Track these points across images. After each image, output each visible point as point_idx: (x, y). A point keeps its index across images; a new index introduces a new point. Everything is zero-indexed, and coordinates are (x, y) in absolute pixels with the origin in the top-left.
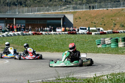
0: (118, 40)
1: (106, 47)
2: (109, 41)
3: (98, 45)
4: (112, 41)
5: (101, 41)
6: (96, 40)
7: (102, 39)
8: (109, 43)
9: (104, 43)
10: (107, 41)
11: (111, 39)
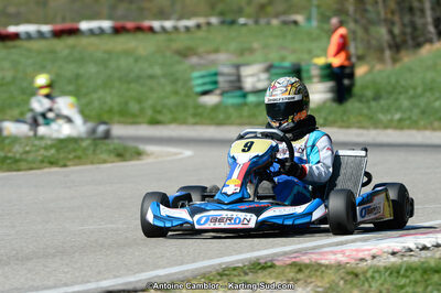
0: (304, 75)
1: (245, 104)
2: (264, 76)
3: (205, 93)
5: (220, 79)
6: (196, 74)
7: (226, 70)
8: (261, 85)
9: (236, 85)
10: (252, 75)
11: (274, 71)
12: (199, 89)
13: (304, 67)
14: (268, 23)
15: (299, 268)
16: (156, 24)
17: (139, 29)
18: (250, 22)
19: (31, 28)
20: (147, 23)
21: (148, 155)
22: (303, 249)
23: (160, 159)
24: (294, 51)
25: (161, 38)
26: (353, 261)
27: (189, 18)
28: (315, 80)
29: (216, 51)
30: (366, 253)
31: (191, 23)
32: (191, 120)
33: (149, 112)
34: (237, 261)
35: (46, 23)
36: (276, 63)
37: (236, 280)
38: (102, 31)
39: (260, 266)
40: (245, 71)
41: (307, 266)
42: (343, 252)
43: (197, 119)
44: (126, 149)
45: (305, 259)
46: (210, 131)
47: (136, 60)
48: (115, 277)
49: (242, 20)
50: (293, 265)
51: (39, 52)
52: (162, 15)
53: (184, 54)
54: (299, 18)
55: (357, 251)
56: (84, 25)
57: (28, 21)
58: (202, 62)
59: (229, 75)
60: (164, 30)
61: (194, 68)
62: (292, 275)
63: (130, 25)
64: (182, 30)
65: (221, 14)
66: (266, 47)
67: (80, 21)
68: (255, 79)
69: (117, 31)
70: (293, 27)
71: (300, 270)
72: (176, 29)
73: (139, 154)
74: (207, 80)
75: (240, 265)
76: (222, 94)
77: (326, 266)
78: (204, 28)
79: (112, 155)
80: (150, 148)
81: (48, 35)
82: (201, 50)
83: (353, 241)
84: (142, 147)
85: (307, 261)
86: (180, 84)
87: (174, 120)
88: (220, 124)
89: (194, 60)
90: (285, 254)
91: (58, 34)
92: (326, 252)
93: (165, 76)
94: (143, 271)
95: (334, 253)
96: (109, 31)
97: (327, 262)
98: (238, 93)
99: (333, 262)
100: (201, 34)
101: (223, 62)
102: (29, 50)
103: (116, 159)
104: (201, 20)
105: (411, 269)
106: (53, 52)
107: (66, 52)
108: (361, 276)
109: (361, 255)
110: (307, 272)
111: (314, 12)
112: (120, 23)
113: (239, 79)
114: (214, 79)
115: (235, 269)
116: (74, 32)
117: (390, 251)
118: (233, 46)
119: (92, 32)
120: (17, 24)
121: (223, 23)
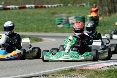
0: (85, 19)
1: (70, 27)
2: (75, 20)
3: (59, 24)
4: (77, 20)
5: (63, 20)
6: (57, 19)
7: (65, 18)
8: (74, 22)
9: (67, 22)
10: (72, 19)
11: (77, 18)
12: (57, 23)
13: (85, 17)
14: (76, 6)
15: (83, 70)
16: (46, 6)
17: (42, 7)
18: (71, 5)
19: (13, 7)
20: (44, 5)
21: (43, 40)
22: (84, 65)
23: (47, 42)
24: (83, 13)
25: (48, 9)
26: (97, 69)
27: (55, 4)
28: (88, 21)
29: (62, 13)
30: (101, 66)
31: (55, 5)
32: (55, 31)
33: (44, 29)
34: (66, 69)
35: (17, 5)
36: (78, 16)
37: (66, 73)
38: (32, 7)
39: (72, 70)
40: (70, 18)
41: (84, 70)
42: (94, 66)
43: (57, 31)
44: (38, 39)
45: (84, 68)
46: (60, 34)
47: (41, 15)
48: (34, 72)
49: (69, 5)
50: (81, 69)
51: (15, 13)
52: (48, 3)
53: (54, 14)
54: (84, 4)
55: (98, 66)
56: (27, 6)
57: (12, 5)
58: (59, 16)
59: (65, 19)
60: (48, 7)
61: (56, 17)
62: (81, 72)
63: (39, 6)
64: (53, 7)
65: (64, 3)
66: (75, 12)
67: (26, 5)
68: (72, 20)
69: (36, 7)
70: (83, 6)
71: (83, 71)
72: (52, 7)
73: (41, 40)
74: (60, 21)
75: (67, 70)
76: (63, 24)
77: (90, 70)
78: (59, 7)
79: (34, 40)
80: (44, 39)
81: (18, 8)
82: (58, 13)
83: (97, 63)
84: (42, 38)
85: (85, 69)
86: (52, 22)
87: (51, 31)
88: (63, 32)
89: (56, 15)
90: (79, 67)
91: (20, 8)
92: (90, 66)
93: (48, 19)
94: (41, 71)
95: (92, 67)
96: (34, 7)
97: (90, 69)
98: (68, 24)
99: (92, 69)
100: (58, 8)
101: (64, 16)
102: (13, 12)
103: (35, 41)
104: (58, 5)
105: (112, 71)
106: (19, 13)
107: (22, 13)
108: (99, 73)
109: (99, 67)
110: (84, 72)
111: (88, 3)
112: (37, 5)
113: (68, 20)
114: (61, 20)
115: (66, 70)
116: (25, 8)
117: (107, 66)
118: (67, 12)
119: (29, 8)
120: (9, 5)
121: (64, 5)
